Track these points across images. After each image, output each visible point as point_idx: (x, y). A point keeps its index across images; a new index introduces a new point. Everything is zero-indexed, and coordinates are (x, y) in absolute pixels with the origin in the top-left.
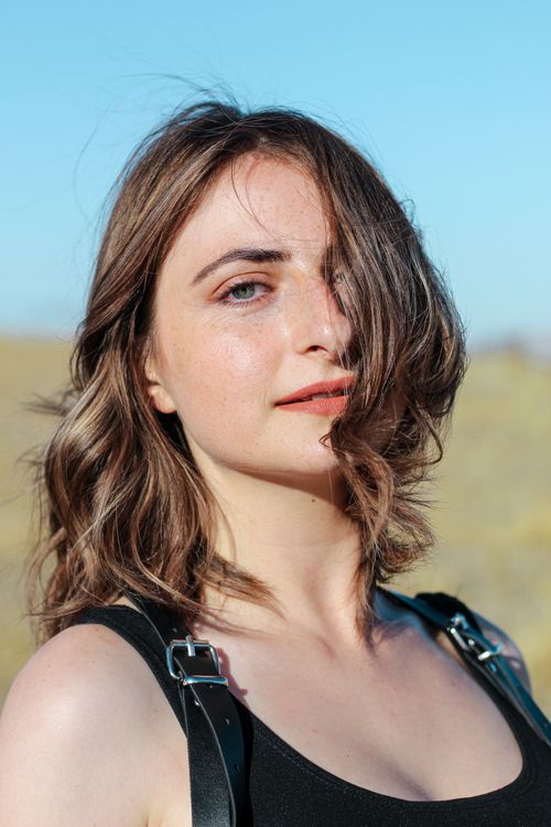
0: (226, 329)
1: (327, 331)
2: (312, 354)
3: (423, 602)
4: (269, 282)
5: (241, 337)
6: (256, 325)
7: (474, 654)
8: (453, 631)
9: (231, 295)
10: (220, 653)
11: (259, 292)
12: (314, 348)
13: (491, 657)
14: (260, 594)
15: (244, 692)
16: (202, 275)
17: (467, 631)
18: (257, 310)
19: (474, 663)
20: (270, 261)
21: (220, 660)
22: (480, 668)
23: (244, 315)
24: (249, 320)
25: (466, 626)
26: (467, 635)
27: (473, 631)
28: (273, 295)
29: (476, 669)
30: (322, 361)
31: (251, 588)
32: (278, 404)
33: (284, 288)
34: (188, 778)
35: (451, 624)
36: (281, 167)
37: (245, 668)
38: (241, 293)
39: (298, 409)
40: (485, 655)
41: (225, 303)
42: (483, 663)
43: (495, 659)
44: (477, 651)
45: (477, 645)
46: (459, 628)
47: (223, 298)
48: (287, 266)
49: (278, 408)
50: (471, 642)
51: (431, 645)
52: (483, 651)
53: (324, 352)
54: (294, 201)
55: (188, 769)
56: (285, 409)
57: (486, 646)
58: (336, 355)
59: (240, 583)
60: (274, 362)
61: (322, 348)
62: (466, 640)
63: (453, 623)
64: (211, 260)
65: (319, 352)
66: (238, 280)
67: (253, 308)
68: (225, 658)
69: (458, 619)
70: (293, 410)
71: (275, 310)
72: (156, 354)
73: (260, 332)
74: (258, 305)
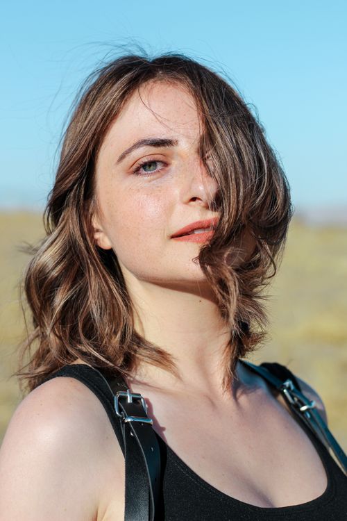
0: (139, 191)
1: (201, 188)
2: (192, 203)
3: (266, 370)
4: (165, 160)
5: (147, 195)
6: (158, 187)
7: (297, 407)
8: (285, 391)
9: (142, 169)
10: (147, 401)
11: (159, 166)
12: (194, 199)
13: (308, 410)
14: (168, 363)
15: (163, 429)
16: (122, 157)
17: (293, 391)
18: (158, 178)
19: (297, 412)
20: (164, 146)
21: (147, 406)
22: (300, 415)
23: (150, 181)
24: (153, 185)
25: (292, 388)
26: (294, 394)
27: (297, 391)
28: (167, 169)
29: (298, 416)
30: (200, 208)
31: (161, 358)
32: (173, 237)
33: (175, 163)
34: (124, 483)
35: (284, 387)
36: (171, 87)
37: (162, 413)
38: (147, 168)
39: (185, 240)
40: (304, 408)
41: (138, 174)
42: (303, 413)
43: (311, 411)
44: (300, 405)
45: (299, 401)
46: (289, 389)
47: (137, 171)
48: (176, 149)
49: (173, 240)
50: (296, 399)
51: (272, 400)
52: (303, 405)
53: (200, 201)
54: (180, 108)
55: (124, 478)
56: (178, 240)
57: (305, 402)
58: (207, 204)
59: (156, 355)
60: (169, 210)
61: (199, 199)
62: (293, 397)
63: (285, 386)
64: (128, 147)
65: (197, 202)
66: (145, 160)
67: (155, 177)
68: (150, 405)
69: (288, 383)
70: (182, 240)
71: (170, 177)
72: (98, 211)
73: (160, 191)
74: (158, 175)
